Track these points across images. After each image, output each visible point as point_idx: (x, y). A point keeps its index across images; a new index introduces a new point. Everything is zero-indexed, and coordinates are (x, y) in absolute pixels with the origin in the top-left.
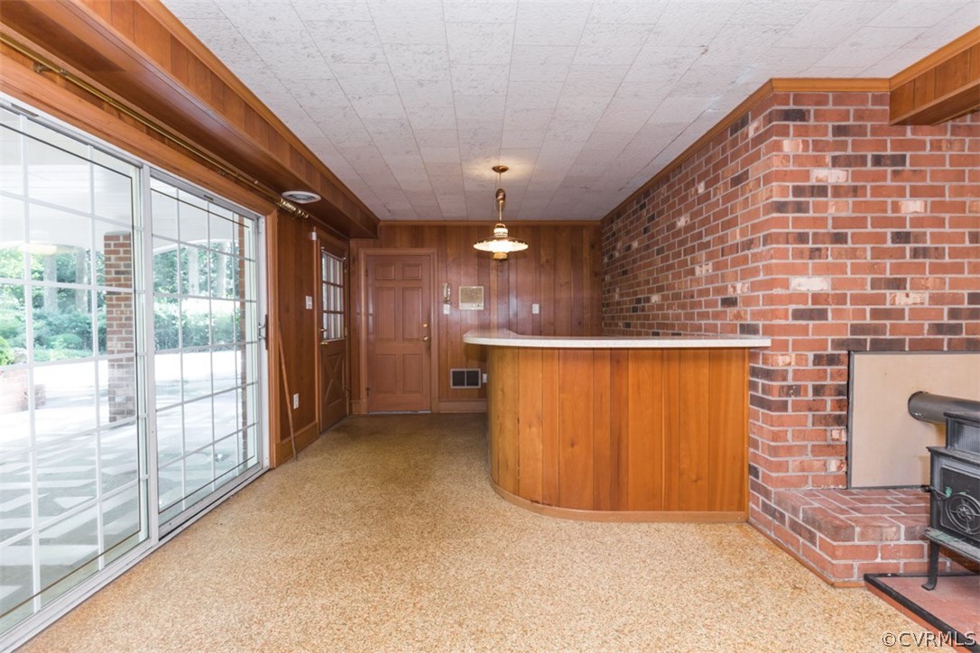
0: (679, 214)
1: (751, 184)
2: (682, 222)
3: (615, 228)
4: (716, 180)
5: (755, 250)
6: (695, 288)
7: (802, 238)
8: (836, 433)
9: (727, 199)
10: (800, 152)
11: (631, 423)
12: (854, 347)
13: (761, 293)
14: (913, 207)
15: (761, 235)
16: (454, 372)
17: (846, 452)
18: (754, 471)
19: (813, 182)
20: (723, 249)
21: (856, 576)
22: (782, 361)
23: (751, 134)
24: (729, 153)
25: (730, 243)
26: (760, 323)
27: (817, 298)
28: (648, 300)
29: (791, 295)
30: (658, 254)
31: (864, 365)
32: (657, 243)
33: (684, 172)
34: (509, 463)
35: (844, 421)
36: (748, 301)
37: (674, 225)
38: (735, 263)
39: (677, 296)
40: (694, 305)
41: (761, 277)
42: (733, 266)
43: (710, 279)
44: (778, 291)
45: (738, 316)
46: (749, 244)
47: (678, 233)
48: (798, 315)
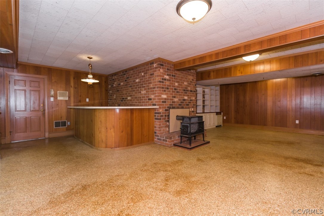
0: (137, 78)
1: (155, 76)
2: (137, 81)
3: (113, 78)
4: (146, 73)
5: (155, 89)
6: (141, 96)
7: (163, 88)
8: (168, 123)
9: (149, 78)
10: (163, 72)
11: (134, 125)
12: (170, 108)
13: (157, 98)
14: (176, 84)
15: (157, 86)
16: (55, 122)
17: (168, 126)
18: (155, 133)
19: (164, 78)
20: (148, 88)
21: (172, 145)
22: (161, 110)
23: (154, 66)
24: (150, 68)
25: (150, 87)
26: (157, 104)
27: (165, 99)
28: (127, 98)
29: (162, 98)
30: (130, 87)
31: (171, 111)
32: (130, 84)
33: (138, 69)
34: (103, 140)
35: (168, 121)
36: (154, 99)
37: (135, 81)
38: (151, 91)
39: (136, 98)
40: (141, 100)
41: (157, 94)
42: (151, 92)
43: (145, 94)
44: (160, 97)
45: (152, 102)
46: (154, 88)
47: (136, 83)
48: (163, 102)
